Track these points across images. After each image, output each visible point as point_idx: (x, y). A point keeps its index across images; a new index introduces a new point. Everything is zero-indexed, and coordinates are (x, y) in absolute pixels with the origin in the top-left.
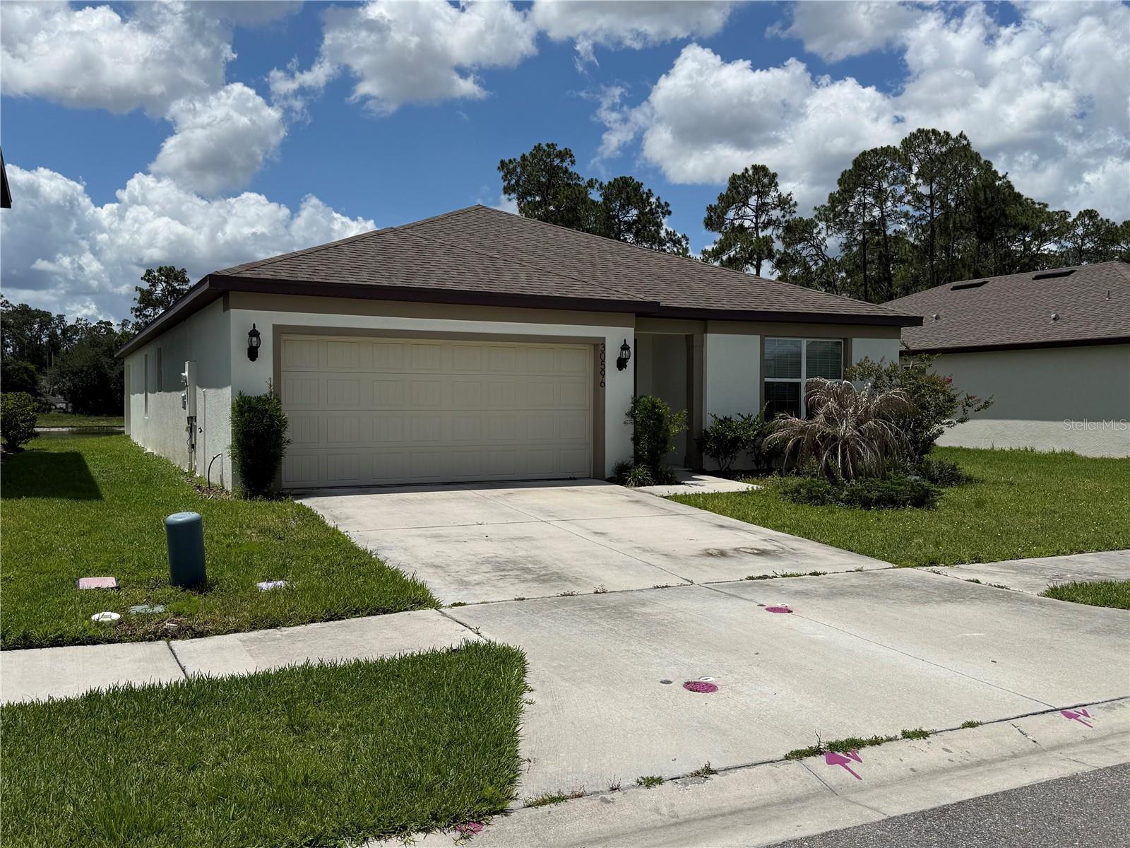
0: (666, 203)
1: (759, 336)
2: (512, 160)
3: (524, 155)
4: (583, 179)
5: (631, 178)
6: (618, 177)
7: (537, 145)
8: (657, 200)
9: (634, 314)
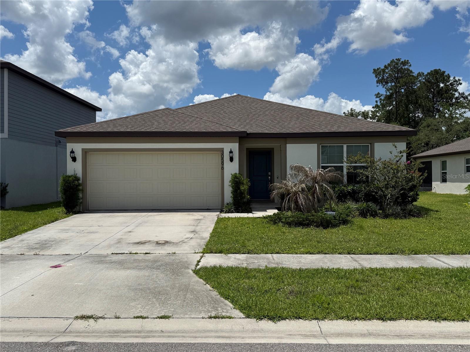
0: (459, 79)
1: (317, 144)
2: (379, 68)
3: (385, 65)
4: (414, 73)
5: (439, 69)
6: (432, 69)
7: (392, 60)
8: (454, 78)
9: (238, 137)
